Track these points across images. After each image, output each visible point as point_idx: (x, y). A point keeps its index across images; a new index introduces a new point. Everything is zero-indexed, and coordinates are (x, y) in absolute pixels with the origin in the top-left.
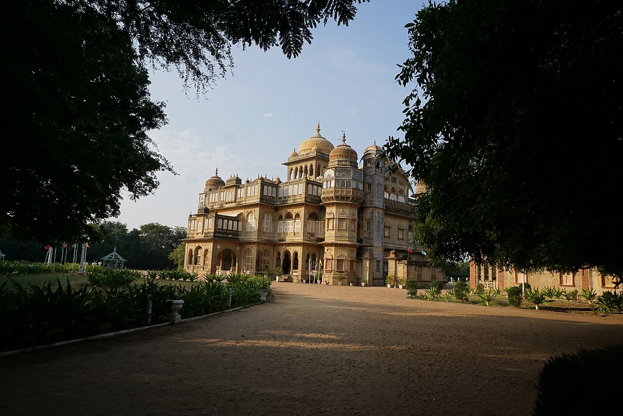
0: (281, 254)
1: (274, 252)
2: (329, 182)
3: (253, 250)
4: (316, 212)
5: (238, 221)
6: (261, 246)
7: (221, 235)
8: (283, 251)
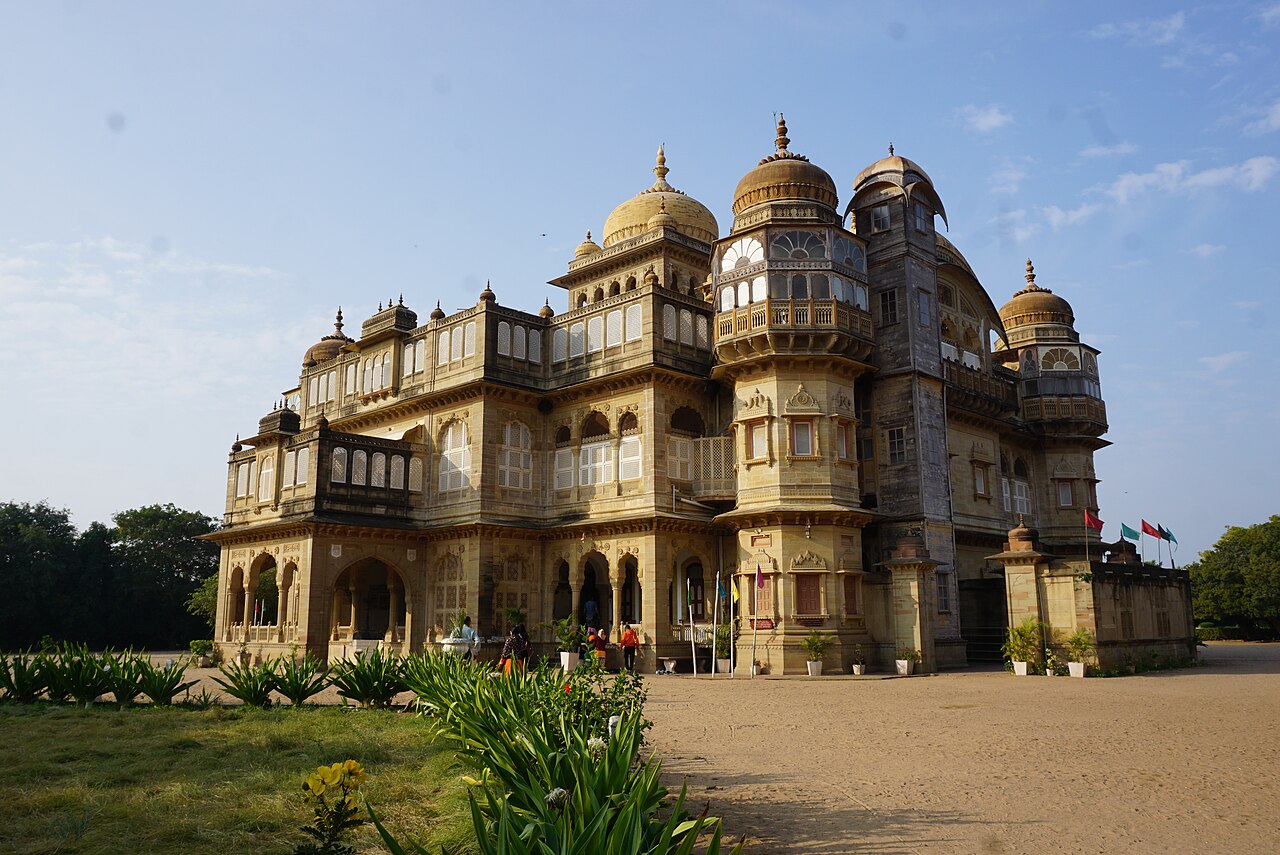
0: (573, 569)
1: (543, 561)
3: (466, 557)
4: (696, 405)
5: (407, 456)
6: (496, 542)
7: (343, 508)
8: (580, 555)
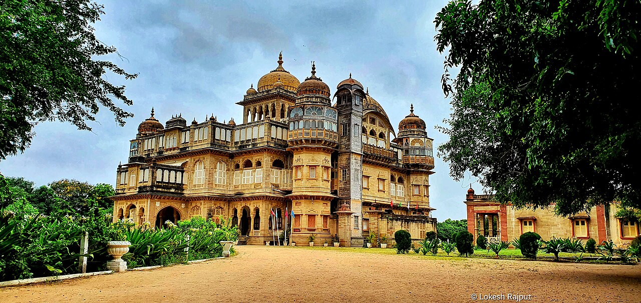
0: (239, 211)
1: (229, 208)
2: (297, 122)
3: (202, 207)
4: (282, 159)
5: (183, 172)
6: (213, 202)
7: (160, 190)
8: (241, 207)
